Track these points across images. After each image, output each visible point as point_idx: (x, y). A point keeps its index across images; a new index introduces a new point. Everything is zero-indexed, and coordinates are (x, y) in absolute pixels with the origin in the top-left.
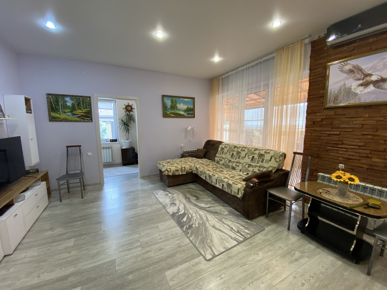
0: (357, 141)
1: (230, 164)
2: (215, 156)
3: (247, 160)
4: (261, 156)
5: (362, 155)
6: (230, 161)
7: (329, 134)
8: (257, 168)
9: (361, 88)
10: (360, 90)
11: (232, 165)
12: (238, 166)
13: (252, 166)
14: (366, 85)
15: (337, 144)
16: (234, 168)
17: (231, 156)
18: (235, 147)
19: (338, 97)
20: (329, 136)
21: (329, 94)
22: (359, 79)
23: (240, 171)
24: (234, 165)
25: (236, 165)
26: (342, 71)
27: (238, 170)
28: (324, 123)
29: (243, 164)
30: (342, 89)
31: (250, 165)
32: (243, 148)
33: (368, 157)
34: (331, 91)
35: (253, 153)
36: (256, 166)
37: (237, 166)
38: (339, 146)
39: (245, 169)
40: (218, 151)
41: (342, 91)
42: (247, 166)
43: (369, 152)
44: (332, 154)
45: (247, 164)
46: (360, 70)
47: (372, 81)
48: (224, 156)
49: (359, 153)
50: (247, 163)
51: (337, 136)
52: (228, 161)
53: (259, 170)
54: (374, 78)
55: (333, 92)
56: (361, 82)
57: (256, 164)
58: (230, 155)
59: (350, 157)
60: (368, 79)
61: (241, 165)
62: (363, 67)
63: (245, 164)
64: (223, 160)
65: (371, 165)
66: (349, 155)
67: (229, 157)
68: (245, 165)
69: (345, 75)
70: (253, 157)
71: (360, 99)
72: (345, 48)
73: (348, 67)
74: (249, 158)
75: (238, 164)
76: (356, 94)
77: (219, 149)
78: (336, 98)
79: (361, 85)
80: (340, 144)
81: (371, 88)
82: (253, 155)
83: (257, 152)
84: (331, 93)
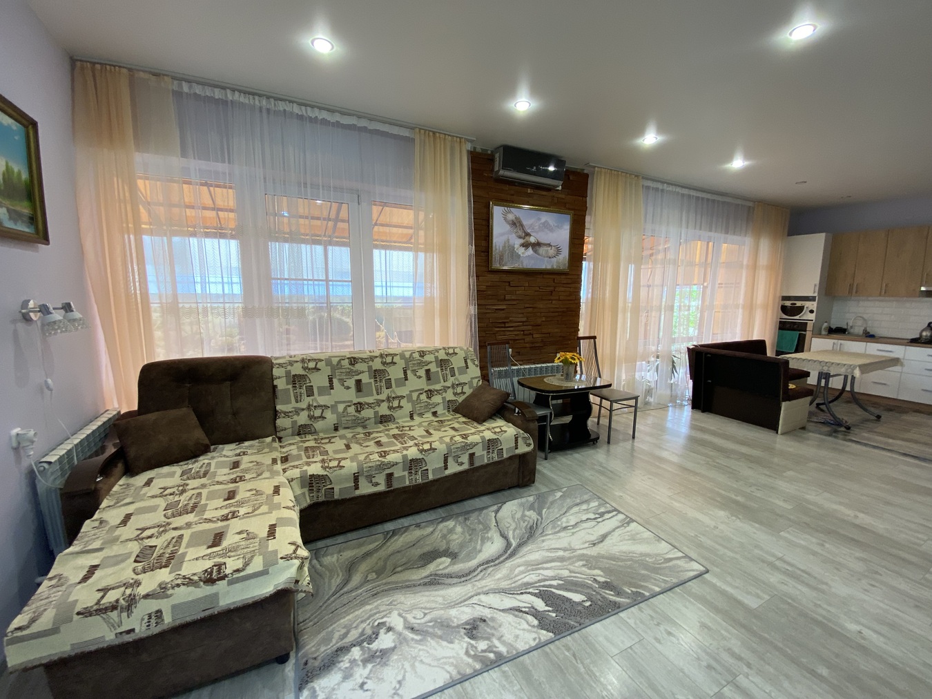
0: (521, 315)
1: (367, 413)
2: (276, 414)
3: (417, 383)
4: (443, 363)
5: (526, 332)
6: (360, 407)
7: (496, 309)
8: (450, 391)
9: (522, 249)
10: (521, 251)
11: (376, 413)
12: (400, 407)
13: (437, 391)
14: (526, 245)
15: (504, 323)
16: (384, 420)
17: (353, 390)
18: (353, 361)
19: (503, 256)
20: (495, 313)
21: (494, 249)
22: (520, 237)
23: (412, 417)
24: (383, 410)
25: (390, 408)
26: (505, 219)
27: (402, 418)
28: (489, 292)
29: (409, 398)
30: (507, 245)
31: (430, 391)
32: (387, 359)
33: (530, 334)
34: (496, 246)
35: (421, 364)
36: (445, 389)
37: (394, 408)
38: (507, 325)
39: (423, 405)
40: (279, 394)
41: (507, 248)
42: (423, 397)
43: (530, 328)
44: (500, 337)
45: (421, 394)
46: (522, 225)
47: (531, 243)
48: (322, 400)
49: (523, 331)
50: (421, 392)
51: (503, 312)
52: (352, 410)
53: (455, 394)
54: (532, 240)
55: (497, 247)
56: (522, 241)
57: (442, 383)
58: (348, 388)
59: (517, 338)
60: (527, 238)
61: (403, 403)
62: (525, 223)
63: (415, 395)
64: (328, 414)
65: (533, 343)
66: (515, 335)
67: (351, 395)
68: (418, 396)
69: (508, 227)
70: (428, 371)
71: (522, 263)
72: (506, 187)
73: (511, 217)
74: (420, 377)
75: (396, 404)
76: (519, 256)
77: (281, 384)
78: (501, 258)
79: (522, 245)
80: (508, 322)
81: (530, 251)
82: (427, 368)
83: (428, 358)
84: (496, 249)
